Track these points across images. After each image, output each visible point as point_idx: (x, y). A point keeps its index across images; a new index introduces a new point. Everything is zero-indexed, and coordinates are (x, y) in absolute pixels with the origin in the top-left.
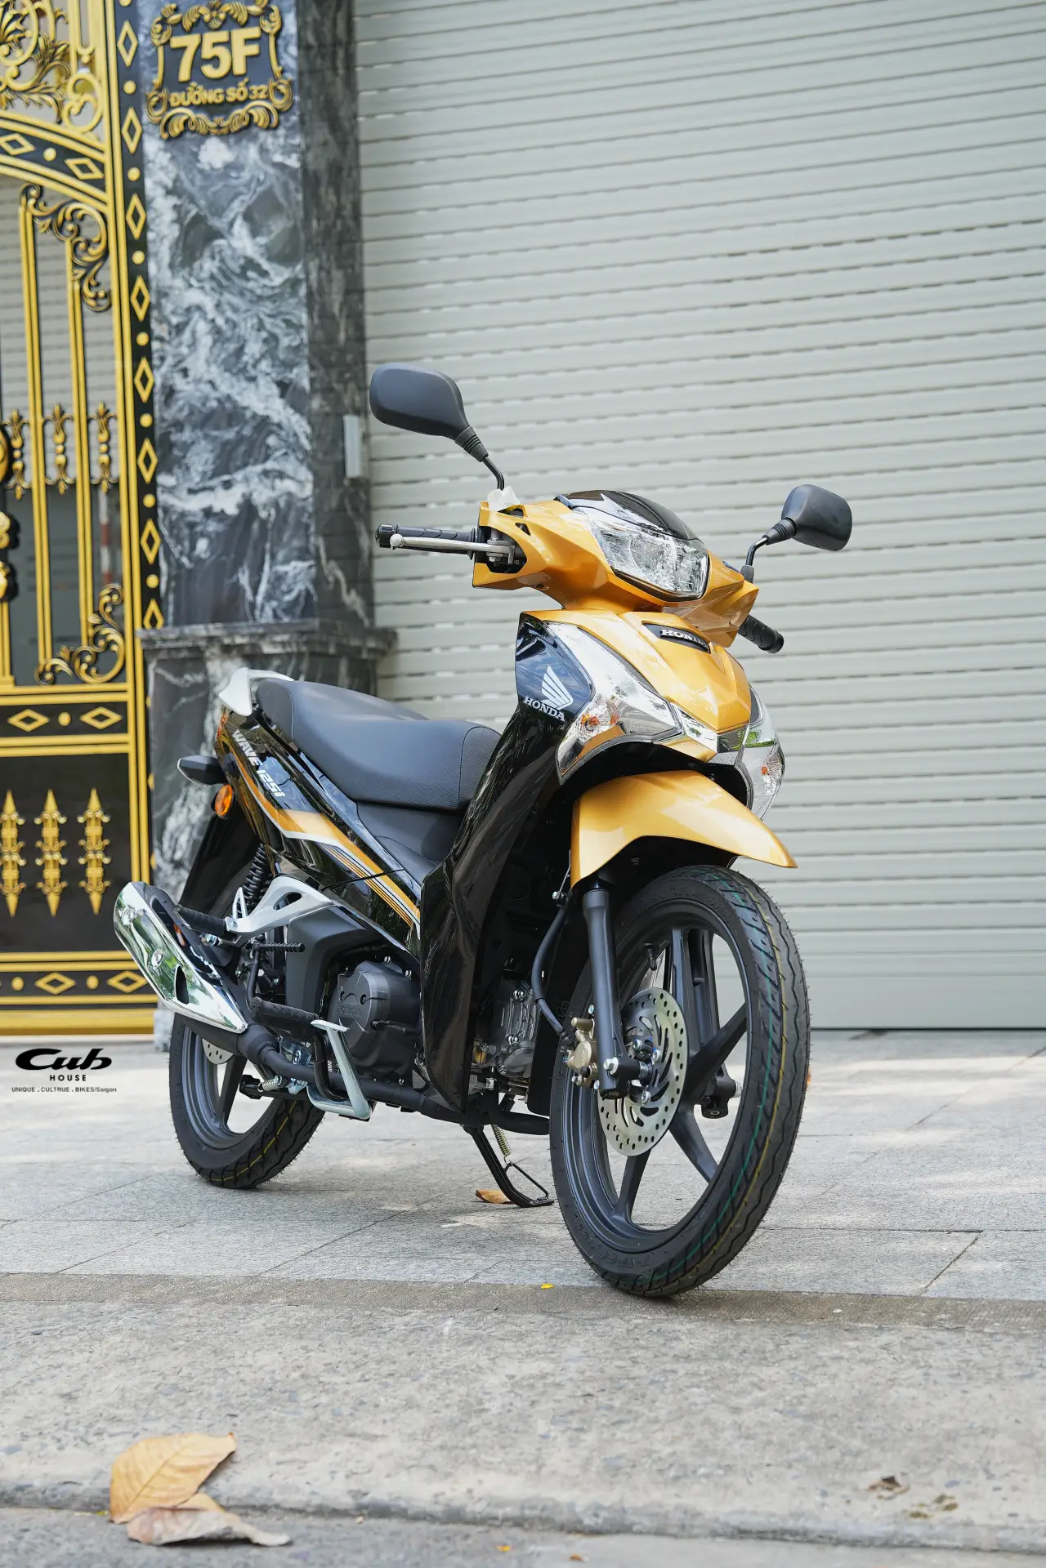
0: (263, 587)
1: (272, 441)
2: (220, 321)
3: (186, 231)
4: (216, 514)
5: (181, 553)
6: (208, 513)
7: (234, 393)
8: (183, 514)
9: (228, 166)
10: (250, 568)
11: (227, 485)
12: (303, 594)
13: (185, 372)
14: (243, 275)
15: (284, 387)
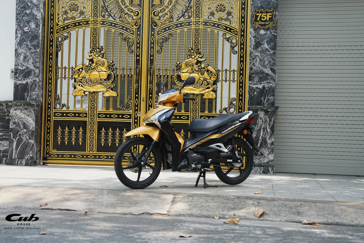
0: (266, 100)
1: (269, 77)
2: (261, 58)
3: (256, 44)
4: (258, 88)
5: (252, 94)
6: (257, 88)
7: (263, 69)
8: (253, 88)
9: (264, 34)
10: (264, 97)
11: (261, 84)
12: (273, 102)
13: (254, 66)
14: (266, 51)
15: (271, 69)
